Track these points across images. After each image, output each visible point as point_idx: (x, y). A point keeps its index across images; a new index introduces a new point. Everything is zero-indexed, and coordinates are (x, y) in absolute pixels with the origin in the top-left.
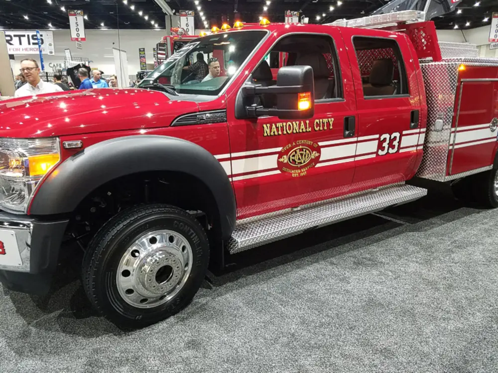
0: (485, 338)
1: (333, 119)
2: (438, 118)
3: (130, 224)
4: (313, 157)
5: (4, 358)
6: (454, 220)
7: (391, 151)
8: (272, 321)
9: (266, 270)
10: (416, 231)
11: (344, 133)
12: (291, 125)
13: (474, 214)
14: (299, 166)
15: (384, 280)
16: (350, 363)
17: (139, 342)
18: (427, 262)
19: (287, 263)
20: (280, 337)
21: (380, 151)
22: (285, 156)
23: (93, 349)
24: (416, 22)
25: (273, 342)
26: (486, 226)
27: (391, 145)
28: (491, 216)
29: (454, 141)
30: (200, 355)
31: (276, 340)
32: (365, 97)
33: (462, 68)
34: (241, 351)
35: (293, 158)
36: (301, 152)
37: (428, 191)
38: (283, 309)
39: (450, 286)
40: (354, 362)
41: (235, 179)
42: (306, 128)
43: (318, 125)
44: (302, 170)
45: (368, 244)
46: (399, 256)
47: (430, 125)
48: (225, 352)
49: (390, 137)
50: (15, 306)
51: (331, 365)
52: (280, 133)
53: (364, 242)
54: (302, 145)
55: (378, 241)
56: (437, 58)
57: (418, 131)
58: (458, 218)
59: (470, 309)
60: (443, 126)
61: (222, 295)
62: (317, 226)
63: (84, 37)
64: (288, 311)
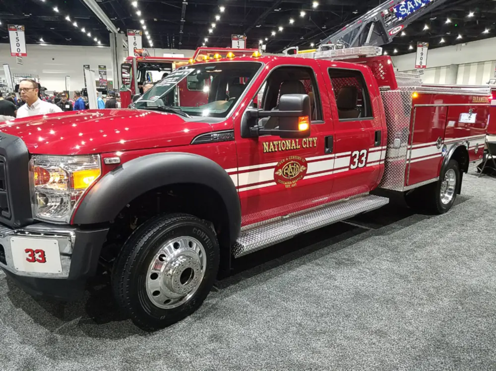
0: (454, 317)
1: (316, 138)
2: (396, 138)
3: (158, 231)
4: (301, 171)
5: (39, 362)
6: (410, 225)
7: (360, 165)
8: (279, 314)
9: (261, 273)
10: (381, 235)
11: (325, 150)
12: (285, 143)
13: (425, 220)
14: (291, 178)
15: (364, 276)
16: (354, 343)
17: (165, 340)
18: (396, 260)
19: (278, 266)
20: (289, 327)
21: (352, 165)
22: (280, 170)
23: (124, 349)
24: (375, 56)
25: (285, 331)
26: (437, 229)
27: (360, 161)
28: (439, 221)
29: (410, 157)
30: (224, 346)
31: (287, 330)
32: (340, 120)
33: (415, 95)
34: (259, 340)
35: (286, 171)
36: (293, 166)
37: (390, 200)
38: (286, 304)
39: (419, 279)
40: (356, 342)
41: (241, 190)
42: (296, 146)
43: (305, 143)
44: (293, 182)
45: (344, 247)
46: (372, 256)
47: (390, 143)
48: (246, 342)
49: (360, 154)
50: (31, 317)
51: (338, 346)
52: (276, 150)
53: (339, 245)
54: (293, 160)
55: (351, 244)
56: (394, 86)
57: (380, 148)
58: (413, 223)
59: (438, 295)
60: (401, 143)
61: (228, 296)
62: (306, 231)
63: (25, 52)
64: (290, 305)
